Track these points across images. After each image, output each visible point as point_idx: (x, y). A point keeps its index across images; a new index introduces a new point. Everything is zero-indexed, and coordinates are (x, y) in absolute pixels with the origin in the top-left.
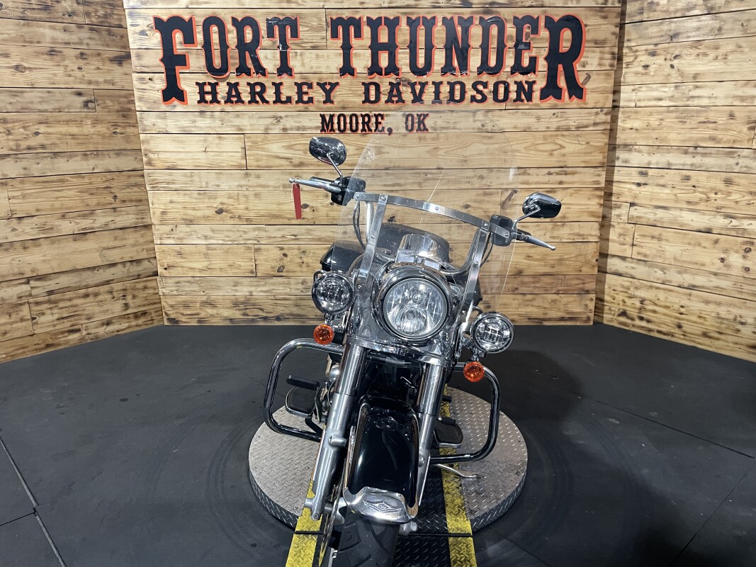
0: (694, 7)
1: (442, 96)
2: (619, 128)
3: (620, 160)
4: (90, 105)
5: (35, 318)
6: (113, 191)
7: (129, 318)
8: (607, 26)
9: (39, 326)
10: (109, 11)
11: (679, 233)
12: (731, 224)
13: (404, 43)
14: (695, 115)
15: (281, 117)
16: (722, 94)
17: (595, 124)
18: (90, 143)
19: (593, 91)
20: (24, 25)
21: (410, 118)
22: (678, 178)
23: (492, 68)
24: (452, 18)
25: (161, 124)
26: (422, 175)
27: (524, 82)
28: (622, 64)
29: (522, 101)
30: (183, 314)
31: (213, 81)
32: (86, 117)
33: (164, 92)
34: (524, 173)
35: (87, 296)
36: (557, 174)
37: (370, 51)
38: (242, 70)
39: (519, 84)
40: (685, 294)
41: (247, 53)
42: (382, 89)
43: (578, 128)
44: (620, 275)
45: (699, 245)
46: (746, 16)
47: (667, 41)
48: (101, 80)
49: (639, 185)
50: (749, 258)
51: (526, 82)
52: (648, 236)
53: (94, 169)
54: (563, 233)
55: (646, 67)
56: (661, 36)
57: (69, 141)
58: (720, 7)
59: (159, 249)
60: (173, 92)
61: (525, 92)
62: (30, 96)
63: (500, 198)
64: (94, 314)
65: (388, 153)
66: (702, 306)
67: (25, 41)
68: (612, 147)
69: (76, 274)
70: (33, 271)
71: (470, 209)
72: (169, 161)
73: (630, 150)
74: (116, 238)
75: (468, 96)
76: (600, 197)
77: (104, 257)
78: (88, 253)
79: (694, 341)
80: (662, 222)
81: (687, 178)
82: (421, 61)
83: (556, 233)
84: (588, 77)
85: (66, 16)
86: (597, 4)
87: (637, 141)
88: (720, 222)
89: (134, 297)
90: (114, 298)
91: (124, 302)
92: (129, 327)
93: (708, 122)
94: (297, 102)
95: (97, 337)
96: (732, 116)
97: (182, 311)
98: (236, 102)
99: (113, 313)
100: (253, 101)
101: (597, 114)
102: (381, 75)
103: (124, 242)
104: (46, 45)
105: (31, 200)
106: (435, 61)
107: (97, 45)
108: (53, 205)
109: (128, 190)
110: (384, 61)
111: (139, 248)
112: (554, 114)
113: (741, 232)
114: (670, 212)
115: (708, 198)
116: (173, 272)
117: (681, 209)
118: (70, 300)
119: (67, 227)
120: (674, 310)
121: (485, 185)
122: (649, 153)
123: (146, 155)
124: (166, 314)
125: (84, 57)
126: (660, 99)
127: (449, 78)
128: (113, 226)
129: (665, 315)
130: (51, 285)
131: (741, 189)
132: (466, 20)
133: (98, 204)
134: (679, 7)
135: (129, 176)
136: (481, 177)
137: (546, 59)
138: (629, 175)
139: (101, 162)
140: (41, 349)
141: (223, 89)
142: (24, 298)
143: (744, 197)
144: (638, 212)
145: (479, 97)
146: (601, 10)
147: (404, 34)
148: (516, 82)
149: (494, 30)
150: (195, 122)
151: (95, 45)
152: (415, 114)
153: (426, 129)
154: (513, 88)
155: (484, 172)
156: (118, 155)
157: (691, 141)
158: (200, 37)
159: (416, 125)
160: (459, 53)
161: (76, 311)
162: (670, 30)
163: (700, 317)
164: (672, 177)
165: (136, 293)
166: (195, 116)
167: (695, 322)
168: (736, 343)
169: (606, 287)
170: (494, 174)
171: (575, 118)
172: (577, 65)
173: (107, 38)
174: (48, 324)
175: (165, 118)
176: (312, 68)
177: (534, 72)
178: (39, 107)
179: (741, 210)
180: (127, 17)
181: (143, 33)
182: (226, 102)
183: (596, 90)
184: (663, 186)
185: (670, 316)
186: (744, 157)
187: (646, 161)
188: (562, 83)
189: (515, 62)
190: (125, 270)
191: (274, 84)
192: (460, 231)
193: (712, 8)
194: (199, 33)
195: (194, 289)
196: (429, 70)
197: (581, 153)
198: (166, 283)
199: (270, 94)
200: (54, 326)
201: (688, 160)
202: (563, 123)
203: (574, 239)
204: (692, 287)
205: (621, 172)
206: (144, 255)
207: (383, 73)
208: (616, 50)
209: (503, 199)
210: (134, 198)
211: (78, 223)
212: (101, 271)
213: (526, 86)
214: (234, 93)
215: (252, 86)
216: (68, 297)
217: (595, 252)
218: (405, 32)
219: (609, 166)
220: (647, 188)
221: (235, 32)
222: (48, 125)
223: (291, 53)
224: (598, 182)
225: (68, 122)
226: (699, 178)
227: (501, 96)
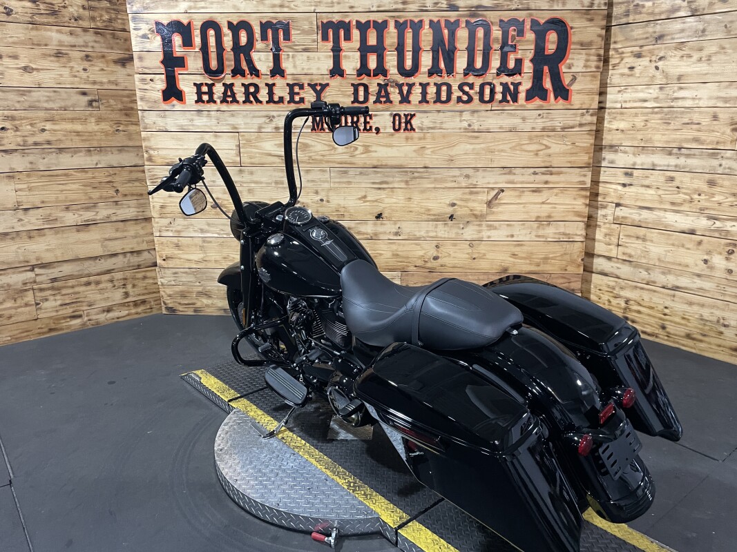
0: (678, 9)
1: (429, 97)
2: (605, 129)
3: (606, 161)
4: (94, 104)
5: (38, 304)
6: (115, 185)
7: (129, 306)
8: (592, 29)
9: (43, 311)
10: (113, 16)
11: (663, 234)
12: (714, 226)
13: (391, 46)
14: (679, 116)
15: (273, 117)
16: (704, 95)
17: (581, 125)
18: (93, 140)
19: (579, 92)
20: (32, 29)
21: (397, 118)
22: (662, 179)
23: (478, 70)
24: (439, 21)
25: (161, 123)
26: (409, 174)
27: (509, 84)
28: (608, 65)
29: (508, 102)
30: (180, 304)
31: (210, 82)
32: (91, 115)
33: (164, 92)
34: (510, 173)
35: (88, 284)
36: (543, 174)
37: (359, 53)
38: (238, 71)
39: (505, 86)
40: (668, 295)
41: (242, 55)
42: (370, 90)
43: (563, 129)
44: (606, 275)
45: (683, 246)
46: (728, 18)
47: (654, 43)
48: (105, 80)
49: (624, 185)
50: (732, 260)
51: (512, 83)
52: (633, 237)
53: (97, 164)
54: (548, 232)
55: (632, 68)
56: (647, 38)
57: (73, 138)
58: (704, 9)
59: (158, 241)
60: (172, 92)
61: (511, 94)
62: (36, 95)
63: (486, 197)
64: (95, 301)
65: (376, 152)
66: (686, 307)
67: (33, 44)
68: (598, 148)
69: (79, 262)
70: (38, 259)
71: (456, 207)
72: (168, 157)
73: (616, 151)
74: (117, 230)
75: (454, 97)
76: (586, 197)
77: (106, 247)
78: (90, 243)
79: (678, 343)
80: (646, 222)
81: (672, 179)
82: (409, 63)
83: (541, 232)
84: (574, 79)
85: (73, 21)
86: (583, 7)
87: (623, 142)
88: (703, 223)
89: (134, 286)
90: (114, 286)
91: (124, 290)
92: (128, 315)
93: (692, 123)
94: (289, 102)
95: (98, 323)
96: (715, 117)
97: (179, 301)
98: (231, 102)
99: (114, 301)
100: (247, 101)
101: (583, 115)
102: (370, 76)
103: (125, 234)
104: (53, 47)
105: (37, 193)
106: (423, 63)
107: (101, 47)
108: (58, 197)
109: (131, 185)
110: (372, 63)
111: (140, 240)
112: (539, 115)
113: (724, 234)
114: (654, 213)
115: (692, 199)
116: (171, 263)
117: (665, 210)
118: (73, 287)
119: (71, 218)
120: (658, 311)
121: (471, 184)
122: (634, 154)
123: (147, 151)
124: (165, 303)
125: (90, 59)
126: (645, 101)
127: (436, 79)
128: (114, 218)
129: (649, 315)
130: (54, 272)
131: (723, 190)
132: (452, 23)
133: (101, 197)
134: (663, 9)
135: (131, 172)
136: (467, 176)
137: (531, 61)
138: (615, 175)
139: (104, 158)
140: (44, 333)
141: (219, 90)
142: (28, 285)
143: (727, 198)
144: (624, 213)
145: (465, 98)
146: (588, 13)
147: (392, 37)
148: (501, 84)
149: (480, 33)
150: (192, 120)
151: (100, 48)
152: (402, 114)
153: (412, 129)
154: (499, 89)
155: (470, 172)
156: (120, 151)
157: (675, 142)
158: (197, 40)
159: (403, 125)
160: (446, 54)
161: (78, 298)
162: (655, 32)
163: (684, 318)
164: (657, 178)
165: (136, 282)
166: (192, 115)
167: (679, 324)
168: (720, 346)
169: (592, 286)
170: (480, 173)
171: (562, 119)
172: (563, 67)
173: (112, 41)
174: (51, 310)
175: (164, 117)
176: (303, 69)
177: (520, 74)
178: (46, 105)
179: (724, 211)
180: (130, 22)
181: (145, 36)
182: (221, 102)
183: (582, 90)
184: (648, 187)
185: (654, 317)
186: (727, 158)
187: (632, 162)
188: (548, 84)
189: (501, 64)
190: (126, 260)
191: (267, 85)
192: (446, 229)
193: (696, 10)
194: (197, 36)
195: (191, 280)
196: (417, 71)
197: (567, 154)
198: (165, 273)
199: (263, 95)
200: (57, 311)
201: (672, 161)
202: (549, 124)
203: (559, 238)
204: (676, 288)
205: (607, 173)
206: (144, 246)
207: (372, 74)
208: (602, 52)
209: (490, 198)
210: (135, 192)
211: (81, 215)
212: (102, 261)
213: (512, 87)
214: (229, 94)
215: (246, 87)
216: (70, 284)
217: (581, 252)
218: (393, 35)
219: (595, 167)
220: (632, 189)
221: (231, 35)
222: (54, 122)
223: (283, 56)
224: (584, 183)
225: (73, 120)
226: (682, 179)
227: (487, 97)
